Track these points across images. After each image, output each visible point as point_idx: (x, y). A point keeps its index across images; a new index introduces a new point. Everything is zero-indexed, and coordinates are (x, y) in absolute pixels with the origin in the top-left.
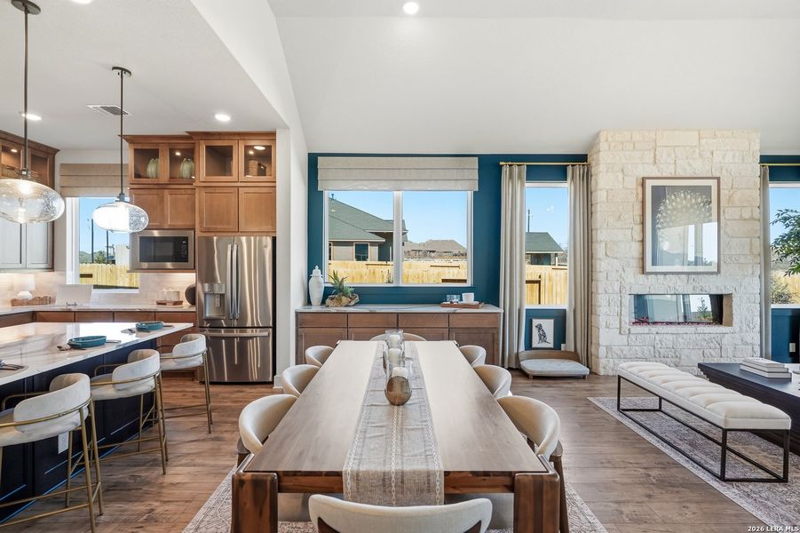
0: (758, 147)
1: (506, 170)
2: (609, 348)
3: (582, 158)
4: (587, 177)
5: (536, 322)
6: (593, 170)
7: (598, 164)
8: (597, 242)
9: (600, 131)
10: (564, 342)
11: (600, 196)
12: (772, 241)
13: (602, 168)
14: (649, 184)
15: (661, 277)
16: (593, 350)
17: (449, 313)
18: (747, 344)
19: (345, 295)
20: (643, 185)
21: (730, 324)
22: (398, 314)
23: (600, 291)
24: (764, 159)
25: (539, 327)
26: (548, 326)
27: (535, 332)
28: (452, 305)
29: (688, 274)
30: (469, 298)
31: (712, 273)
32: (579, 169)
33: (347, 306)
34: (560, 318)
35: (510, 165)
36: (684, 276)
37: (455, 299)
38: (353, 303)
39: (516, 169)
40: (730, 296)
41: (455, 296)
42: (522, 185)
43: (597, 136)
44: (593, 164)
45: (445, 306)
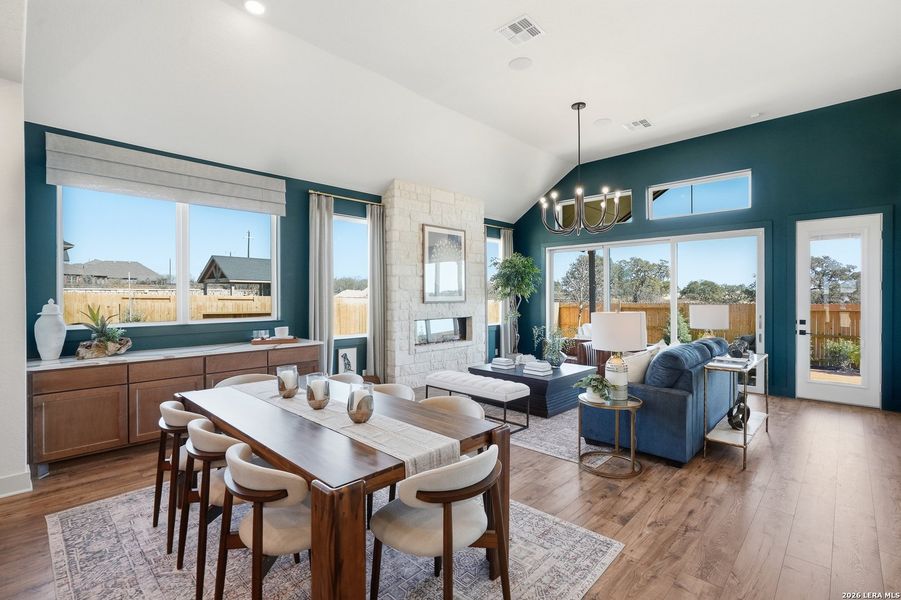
0: (483, 212)
1: (313, 199)
2: (401, 367)
3: (377, 199)
4: (383, 217)
5: (342, 352)
6: (387, 211)
7: (392, 207)
8: (392, 275)
9: (394, 180)
10: (365, 368)
11: (394, 236)
12: (489, 279)
13: (396, 211)
14: (427, 229)
15: (434, 305)
16: (389, 371)
17: (268, 351)
18: (479, 352)
19: (111, 339)
20: (423, 230)
21: (471, 339)
22: (205, 358)
23: (396, 319)
24: (487, 221)
25: (345, 356)
26: (352, 354)
27: (341, 362)
28: (263, 341)
29: (450, 302)
30: (283, 332)
31: (461, 302)
32: (376, 209)
33: (116, 355)
34: (362, 346)
35: (319, 195)
36: (447, 305)
37: (264, 334)
38: (123, 350)
39: (324, 199)
40: (470, 318)
41: (263, 332)
42: (330, 218)
43: (392, 182)
44: (388, 206)
45: (256, 343)
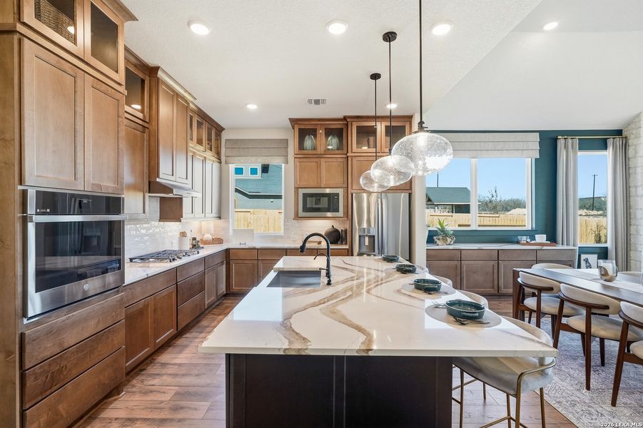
1: (561, 143)
3: (619, 133)
4: (625, 146)
5: (583, 257)
6: (630, 141)
7: (638, 137)
9: (640, 114)
17: (536, 250)
19: (448, 236)
22: (498, 250)
25: (587, 260)
26: (593, 259)
27: (583, 264)
28: (528, 243)
30: (541, 238)
32: (618, 141)
34: (603, 253)
35: (565, 139)
37: (524, 239)
38: (453, 242)
39: (570, 141)
42: (575, 154)
43: (636, 116)
44: (632, 137)
45: (524, 244)
